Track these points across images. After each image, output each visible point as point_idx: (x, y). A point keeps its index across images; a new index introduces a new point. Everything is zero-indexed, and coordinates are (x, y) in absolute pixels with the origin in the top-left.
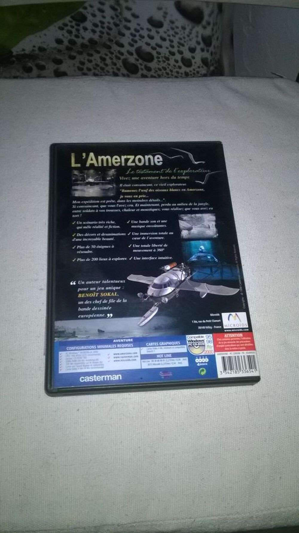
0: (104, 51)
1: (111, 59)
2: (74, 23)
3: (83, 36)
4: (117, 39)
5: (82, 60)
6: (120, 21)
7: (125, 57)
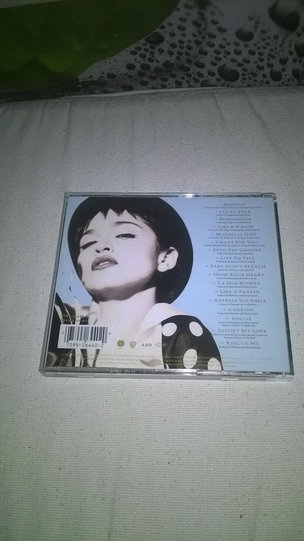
0: (180, 74)
1: (188, 82)
2: (148, 46)
3: (158, 59)
4: (198, 58)
6: (203, 38)
7: (204, 78)
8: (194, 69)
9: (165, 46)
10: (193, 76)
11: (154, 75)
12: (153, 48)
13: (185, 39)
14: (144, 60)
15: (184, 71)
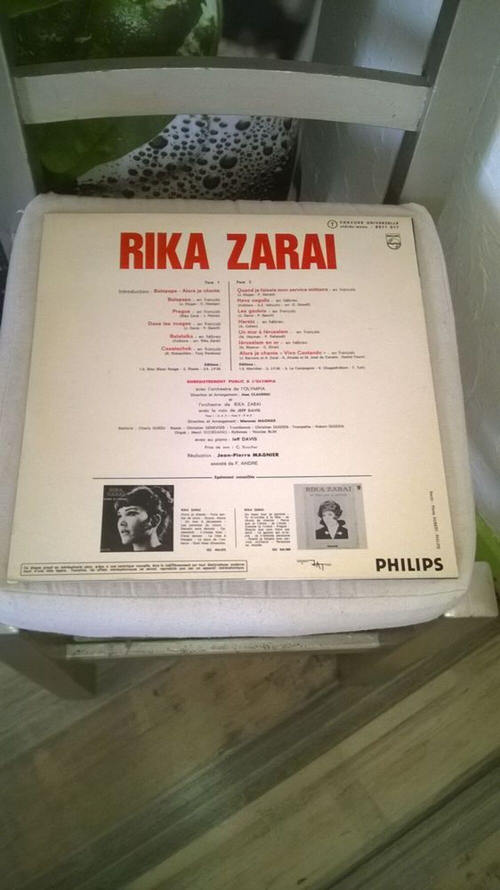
0: (182, 175)
1: (190, 182)
2: (152, 150)
3: (161, 163)
4: (200, 156)
5: (157, 191)
6: (206, 136)
7: (207, 174)
8: (197, 167)
9: (168, 149)
10: (195, 174)
11: (156, 179)
12: (156, 152)
13: (188, 140)
14: (147, 166)
15: (187, 171)
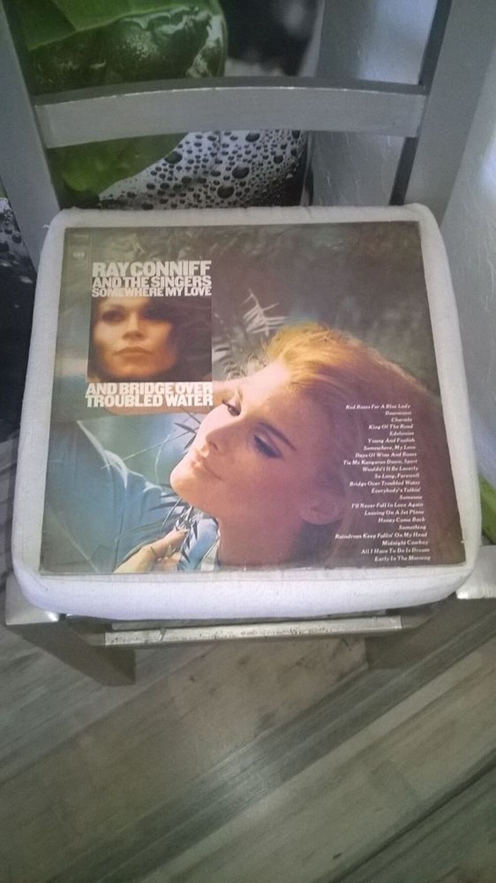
0: (197, 187)
1: (205, 193)
2: (168, 165)
3: (176, 177)
4: (214, 168)
5: (174, 203)
6: (218, 149)
7: (220, 186)
8: (211, 179)
9: (183, 163)
10: (210, 185)
11: (173, 192)
12: (172, 167)
13: (202, 155)
14: (164, 180)
15: (202, 183)
